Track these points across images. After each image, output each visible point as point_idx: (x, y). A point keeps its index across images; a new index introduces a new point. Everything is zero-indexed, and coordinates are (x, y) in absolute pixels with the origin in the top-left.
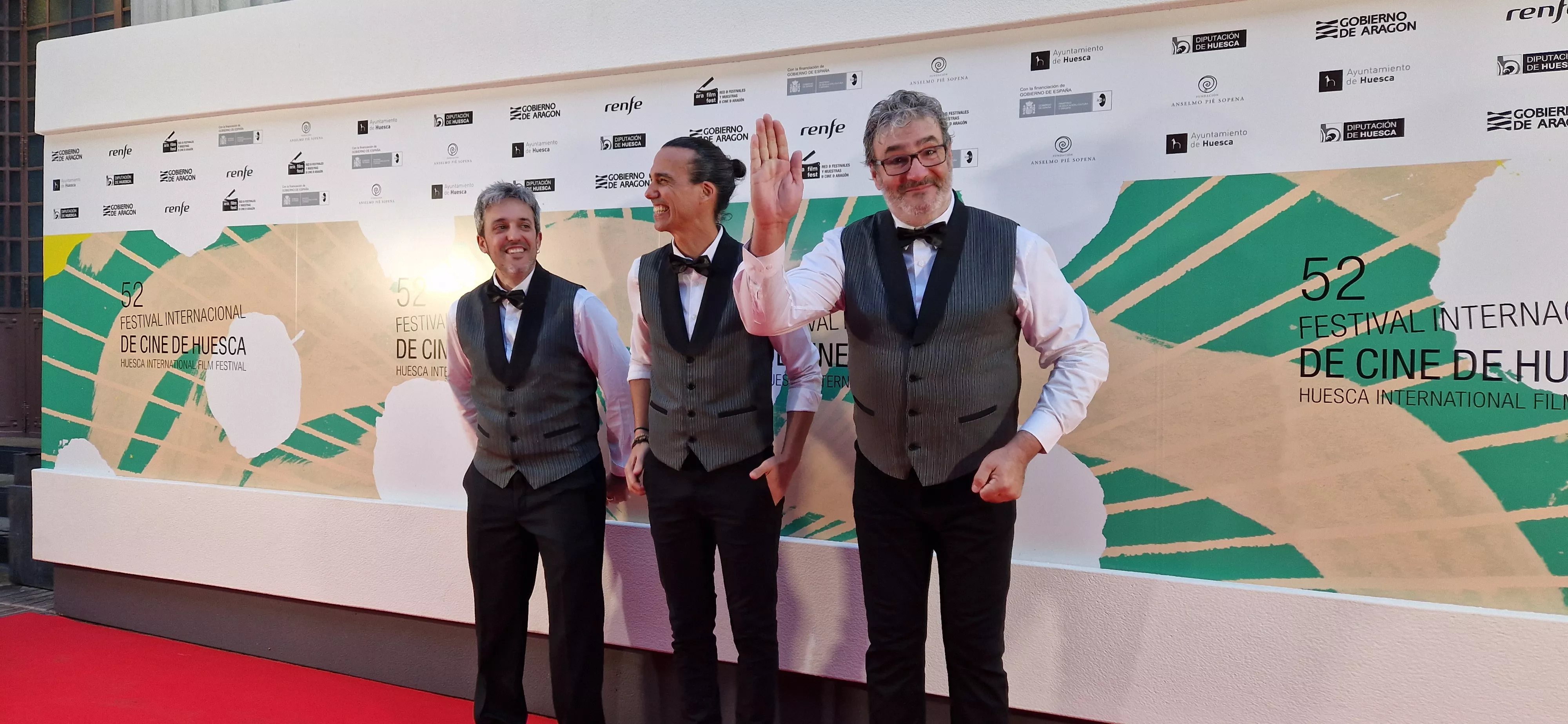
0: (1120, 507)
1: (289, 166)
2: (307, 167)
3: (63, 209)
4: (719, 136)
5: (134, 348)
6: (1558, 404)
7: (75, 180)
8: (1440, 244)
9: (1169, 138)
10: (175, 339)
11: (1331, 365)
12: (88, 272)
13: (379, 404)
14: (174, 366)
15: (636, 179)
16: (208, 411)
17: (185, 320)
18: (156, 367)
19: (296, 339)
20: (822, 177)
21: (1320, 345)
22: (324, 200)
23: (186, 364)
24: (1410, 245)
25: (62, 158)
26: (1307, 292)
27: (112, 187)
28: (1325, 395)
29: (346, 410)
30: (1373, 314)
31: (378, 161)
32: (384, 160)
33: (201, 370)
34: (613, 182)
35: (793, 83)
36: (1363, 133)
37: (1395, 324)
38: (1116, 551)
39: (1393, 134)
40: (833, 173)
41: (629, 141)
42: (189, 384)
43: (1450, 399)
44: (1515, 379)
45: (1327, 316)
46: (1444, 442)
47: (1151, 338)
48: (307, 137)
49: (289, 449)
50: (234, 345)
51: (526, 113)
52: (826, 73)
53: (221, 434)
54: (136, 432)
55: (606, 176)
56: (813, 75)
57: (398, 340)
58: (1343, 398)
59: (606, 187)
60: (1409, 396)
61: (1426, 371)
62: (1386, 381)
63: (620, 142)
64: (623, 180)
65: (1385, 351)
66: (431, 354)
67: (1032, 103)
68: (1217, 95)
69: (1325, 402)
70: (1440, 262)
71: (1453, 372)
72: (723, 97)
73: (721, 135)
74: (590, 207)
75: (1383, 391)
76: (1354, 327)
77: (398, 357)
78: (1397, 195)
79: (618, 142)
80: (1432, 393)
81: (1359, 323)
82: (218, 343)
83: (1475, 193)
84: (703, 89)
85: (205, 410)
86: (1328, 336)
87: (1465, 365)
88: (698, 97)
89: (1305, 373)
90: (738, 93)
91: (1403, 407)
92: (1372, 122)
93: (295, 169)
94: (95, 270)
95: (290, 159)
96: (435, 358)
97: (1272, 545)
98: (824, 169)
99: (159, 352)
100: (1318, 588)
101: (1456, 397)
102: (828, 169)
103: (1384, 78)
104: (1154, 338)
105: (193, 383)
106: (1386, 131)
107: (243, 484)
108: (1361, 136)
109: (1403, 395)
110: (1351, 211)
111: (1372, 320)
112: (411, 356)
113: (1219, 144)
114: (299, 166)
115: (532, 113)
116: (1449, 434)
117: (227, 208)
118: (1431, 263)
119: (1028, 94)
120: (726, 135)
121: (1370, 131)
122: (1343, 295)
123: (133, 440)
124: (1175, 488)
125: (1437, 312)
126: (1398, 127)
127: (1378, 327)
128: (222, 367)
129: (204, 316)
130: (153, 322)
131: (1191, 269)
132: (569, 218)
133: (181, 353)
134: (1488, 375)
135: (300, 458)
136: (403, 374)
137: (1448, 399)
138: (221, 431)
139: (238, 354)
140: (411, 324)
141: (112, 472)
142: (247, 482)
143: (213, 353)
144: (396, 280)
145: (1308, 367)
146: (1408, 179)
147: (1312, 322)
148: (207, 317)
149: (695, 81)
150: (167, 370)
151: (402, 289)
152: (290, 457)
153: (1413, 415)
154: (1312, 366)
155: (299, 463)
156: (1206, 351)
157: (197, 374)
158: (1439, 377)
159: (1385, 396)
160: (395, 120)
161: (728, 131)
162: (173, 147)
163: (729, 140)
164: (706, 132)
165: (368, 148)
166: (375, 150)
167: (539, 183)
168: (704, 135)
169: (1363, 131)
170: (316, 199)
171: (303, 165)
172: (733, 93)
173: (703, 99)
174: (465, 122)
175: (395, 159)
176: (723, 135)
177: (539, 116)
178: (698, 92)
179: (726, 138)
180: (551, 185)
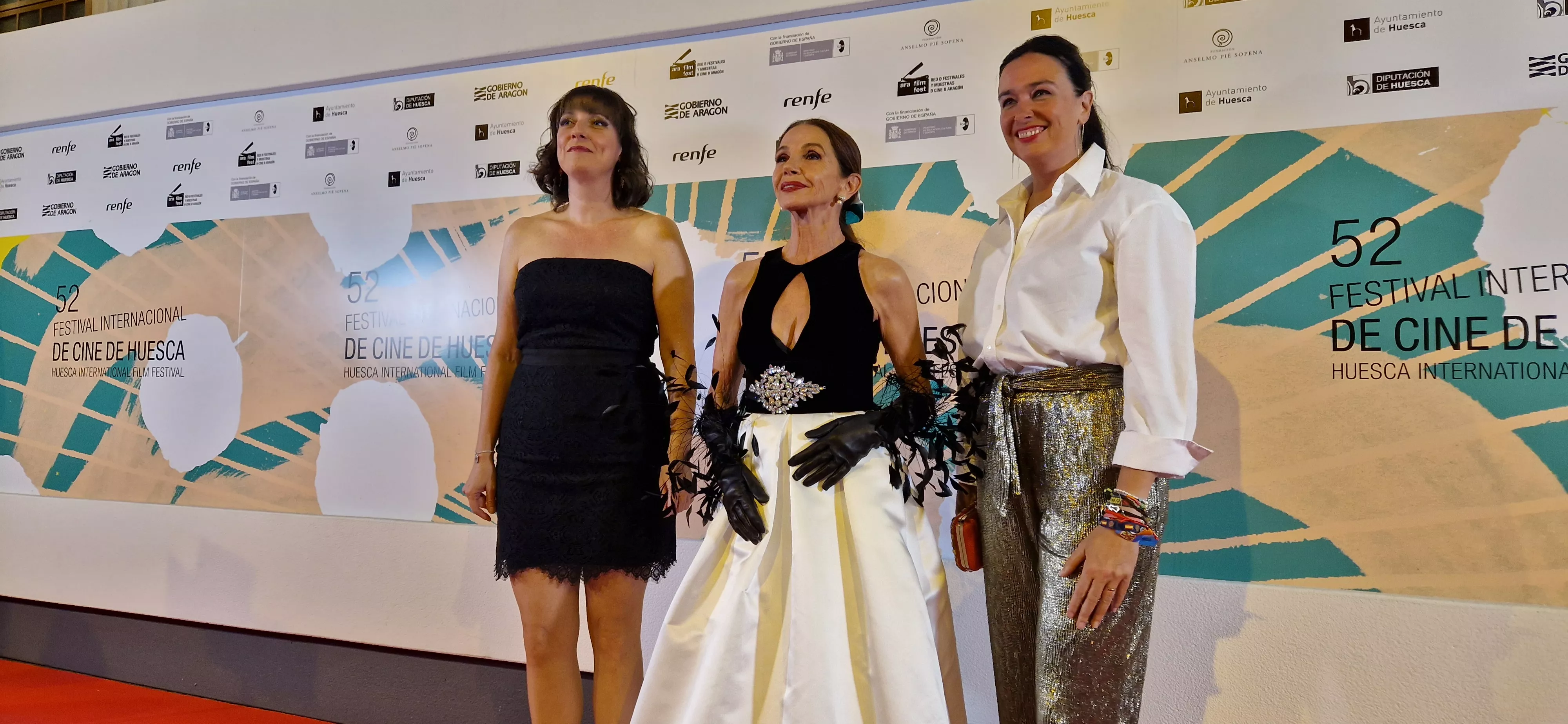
1: (240, 157)
2: (259, 158)
4: (696, 111)
5: (66, 355)
7: (15, 180)
9: (1182, 96)
10: (109, 344)
11: (1366, 337)
12: (23, 276)
13: (324, 410)
14: (107, 374)
16: (142, 422)
17: (121, 324)
18: (88, 374)
19: (239, 341)
21: (1353, 315)
22: (275, 192)
23: (121, 371)
24: (1450, 203)
25: (4, 157)
26: (1338, 258)
27: (54, 185)
28: (1361, 371)
29: (288, 417)
30: (1412, 279)
31: (332, 149)
32: (340, 148)
33: (135, 378)
35: (776, 51)
36: (1394, 84)
37: (1437, 290)
39: (1427, 85)
42: (122, 392)
43: (1500, 371)
45: (1359, 283)
46: (1495, 419)
48: (259, 126)
49: (226, 462)
50: (173, 350)
51: (491, 93)
52: (811, 41)
53: (154, 447)
54: (64, 447)
56: (798, 43)
57: (347, 339)
58: (1381, 373)
60: (1455, 369)
61: (1473, 341)
62: (1429, 353)
65: (1426, 320)
66: (382, 353)
68: (1233, 49)
69: (1361, 378)
70: (1484, 220)
71: (1503, 341)
73: (698, 109)
75: (1426, 364)
76: (1391, 294)
77: (347, 358)
78: (1434, 149)
80: (1481, 364)
81: (1397, 290)
82: (156, 348)
83: (1519, 145)
84: (679, 62)
85: (138, 420)
86: (1362, 306)
87: (1516, 333)
88: (674, 70)
89: (1338, 347)
90: (718, 65)
91: (1447, 381)
92: (1403, 72)
93: (245, 160)
94: (31, 274)
96: (386, 358)
97: (1305, 539)
99: (92, 359)
100: (1359, 588)
101: (1508, 369)
103: (1414, 25)
105: (126, 392)
106: (1419, 81)
107: (175, 501)
108: (1392, 88)
109: (1448, 368)
110: (1384, 168)
111: (1410, 287)
112: (361, 355)
113: (1237, 101)
114: (250, 157)
115: (497, 93)
116: (1501, 411)
117: (171, 204)
118: (1474, 221)
120: (704, 109)
121: (1401, 81)
122: (1377, 260)
125: (1484, 274)
126: (1433, 77)
127: (1418, 294)
128: (158, 374)
129: (142, 319)
130: (87, 328)
131: (1209, 236)
132: (533, 202)
133: (114, 360)
134: (1542, 342)
135: (237, 471)
136: (352, 375)
137: (1499, 371)
138: (154, 444)
139: (176, 359)
140: (362, 322)
141: (36, 491)
142: (179, 499)
143: (149, 359)
144: (347, 274)
145: (1341, 340)
146: (1446, 131)
147: (1343, 290)
148: (145, 321)
149: (672, 53)
150: (100, 378)
151: (353, 284)
152: (228, 470)
153: (1462, 390)
154: (1345, 339)
155: (236, 476)
156: (1227, 325)
157: (131, 382)
158: (1487, 347)
159: (1427, 369)
160: (352, 106)
161: (706, 105)
162: (118, 142)
163: (706, 114)
164: (682, 107)
165: (323, 137)
166: (331, 138)
167: (504, 166)
168: (680, 110)
169: (1394, 82)
170: (266, 192)
171: (253, 156)
172: (710, 66)
173: (680, 71)
174: (426, 105)
175: (351, 146)
176: (700, 110)
177: (505, 97)
178: (674, 66)
179: (704, 113)
180: (515, 168)
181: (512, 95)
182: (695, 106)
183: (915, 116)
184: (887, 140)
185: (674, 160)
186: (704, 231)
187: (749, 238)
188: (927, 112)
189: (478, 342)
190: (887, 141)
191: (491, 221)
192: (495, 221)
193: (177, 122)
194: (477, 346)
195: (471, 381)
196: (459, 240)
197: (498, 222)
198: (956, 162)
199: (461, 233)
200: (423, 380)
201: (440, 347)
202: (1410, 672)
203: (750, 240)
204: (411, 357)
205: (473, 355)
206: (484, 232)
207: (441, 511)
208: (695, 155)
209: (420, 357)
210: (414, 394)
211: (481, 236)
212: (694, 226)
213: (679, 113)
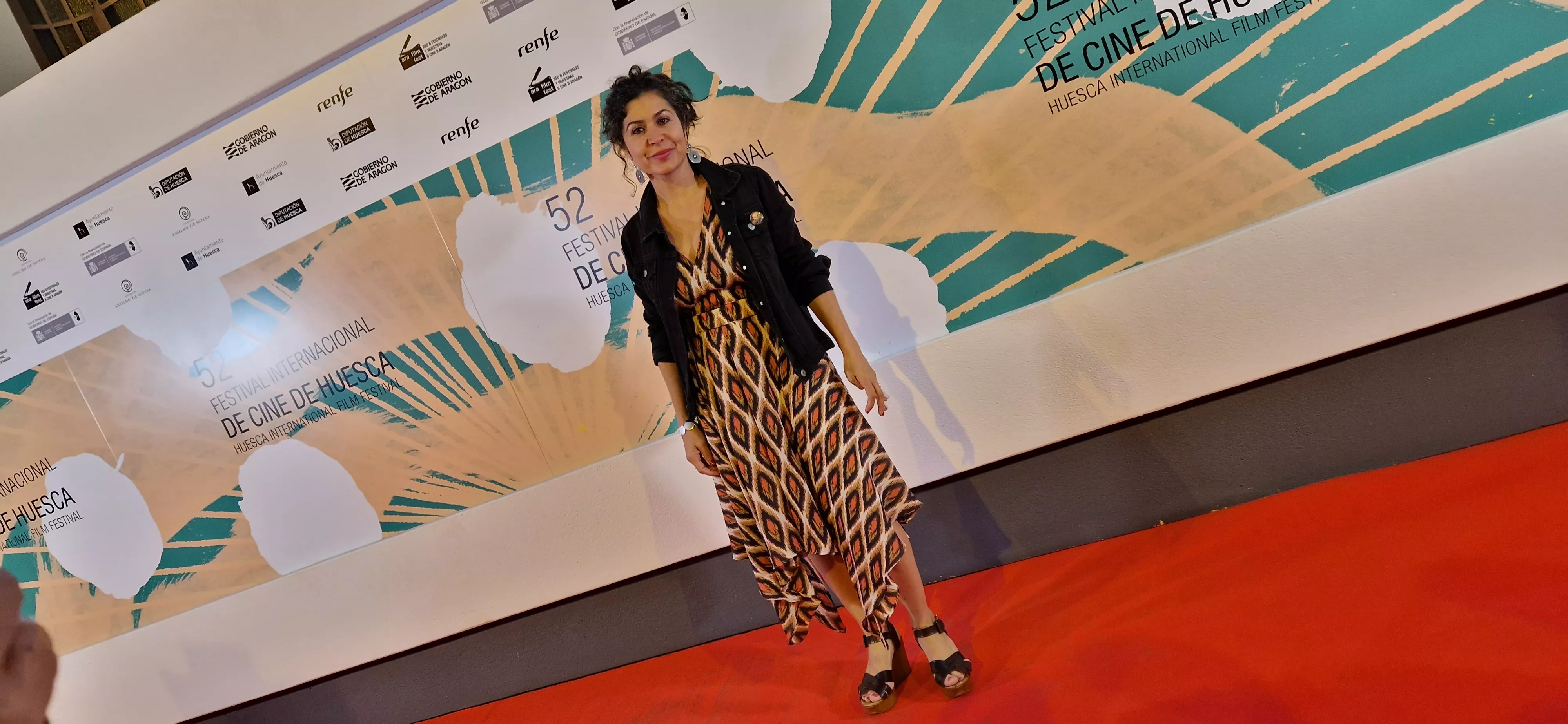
0: (944, 274)
1: (24, 300)
2: (44, 293)
4: (442, 90)
6: (1253, 23)
11: (1065, 71)
13: (235, 489)
14: (7, 547)
15: (381, 166)
16: (66, 573)
19: (119, 465)
20: (558, 88)
21: (1049, 57)
22: (78, 319)
23: (18, 540)
26: (1021, 14)
28: (1070, 99)
29: (205, 510)
30: (1082, 10)
31: (113, 258)
32: (120, 253)
33: (37, 539)
34: (360, 177)
35: (489, 9)
37: (1102, 12)
38: (956, 313)
40: (567, 81)
41: (357, 131)
42: (32, 557)
43: (1168, 57)
44: (1212, 18)
45: (1045, 29)
46: (1177, 97)
47: (911, 113)
48: (27, 265)
49: (167, 571)
50: (59, 499)
51: (241, 146)
53: (90, 589)
55: (351, 175)
57: (223, 421)
58: (1085, 95)
60: (1136, 70)
61: (1142, 42)
62: (1114, 65)
63: (349, 135)
64: (369, 172)
65: (1103, 39)
66: (261, 419)
69: (1072, 105)
71: (1162, 33)
73: (443, 88)
74: (349, 211)
75: (1115, 75)
76: (1071, 29)
77: (231, 437)
79: (346, 137)
81: (1074, 23)
82: (41, 504)
84: (405, 51)
85: (61, 573)
86: (1053, 47)
87: (1169, 23)
88: (404, 60)
89: (1047, 87)
90: (442, 41)
91: (1135, 81)
93: (32, 302)
96: (267, 421)
97: (1077, 247)
100: (1127, 267)
101: (1173, 54)
102: (560, 79)
104: (913, 112)
105: (36, 554)
107: (138, 624)
109: (1131, 70)
111: (1083, 17)
112: (243, 429)
114: (35, 297)
115: (247, 144)
116: (1179, 90)
120: (449, 86)
122: (1051, 5)
124: (982, 236)
127: (1090, 20)
128: (58, 527)
129: (13, 485)
131: (919, 36)
132: (333, 230)
133: (7, 532)
134: (1190, 23)
135: (182, 575)
136: (245, 449)
138: (88, 586)
139: (67, 505)
140: (228, 401)
142: (139, 622)
143: (41, 517)
145: (1047, 81)
147: (1035, 40)
148: (17, 485)
149: (394, 45)
150: (2, 553)
151: (202, 370)
152: (171, 578)
153: (1146, 84)
154: (1051, 79)
155: (183, 580)
156: (960, 104)
157: (35, 544)
158: (1153, 43)
159: (1117, 78)
160: (111, 209)
161: (449, 82)
163: (453, 90)
164: (428, 92)
165: (97, 249)
166: (106, 247)
167: (288, 209)
168: (427, 95)
171: (38, 295)
172: (435, 44)
173: (409, 60)
174: (184, 181)
175: (130, 247)
176: (446, 88)
177: (256, 144)
178: (402, 56)
179: (450, 89)
180: (300, 206)
181: (262, 141)
182: (439, 87)
183: (638, 23)
184: (625, 53)
185: (444, 143)
186: (501, 196)
187: (544, 185)
188: (647, 15)
189: (345, 373)
190: (624, 55)
191: (301, 263)
192: (305, 262)
194: (346, 377)
195: (357, 408)
196: (282, 292)
197: (309, 261)
198: (691, 50)
199: (279, 285)
200: (313, 427)
201: (312, 392)
203: (545, 187)
204: (290, 412)
205: (347, 386)
206: (301, 275)
207: (387, 527)
208: (461, 130)
209: (299, 408)
210: (312, 443)
211: (300, 280)
212: (491, 195)
213: (428, 98)
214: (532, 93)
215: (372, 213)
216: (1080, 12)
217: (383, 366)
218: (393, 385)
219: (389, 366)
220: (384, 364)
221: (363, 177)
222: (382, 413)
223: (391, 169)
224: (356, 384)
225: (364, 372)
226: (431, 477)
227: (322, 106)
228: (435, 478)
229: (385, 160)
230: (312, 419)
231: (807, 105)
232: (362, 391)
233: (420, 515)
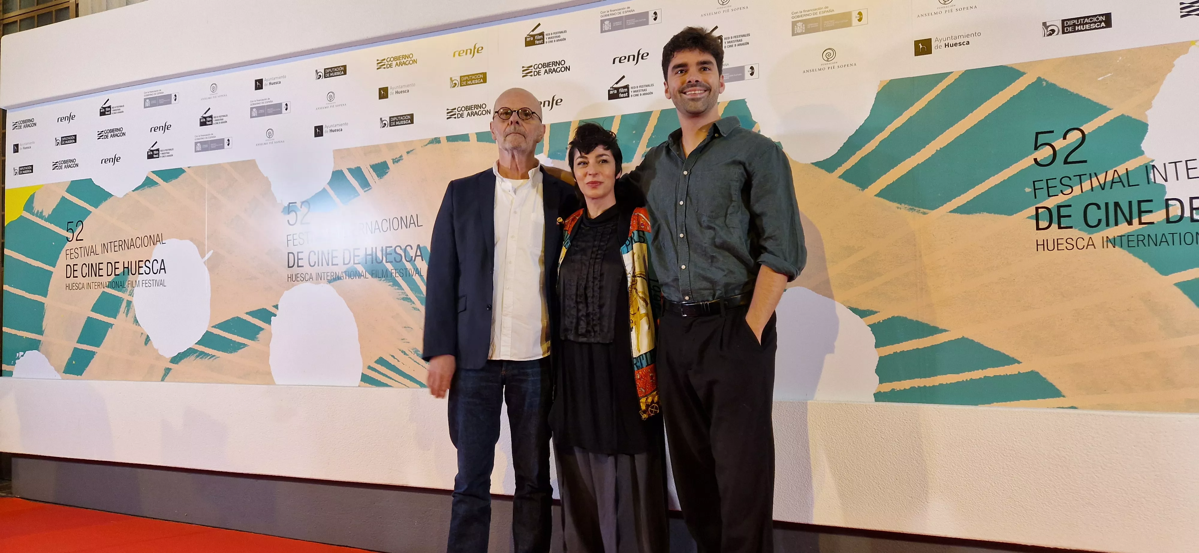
0: (889, 350)
1: (200, 119)
2: (215, 119)
3: (21, 167)
5: (76, 274)
7: (30, 143)
8: (1148, 113)
9: (917, 43)
10: (109, 264)
11: (1062, 219)
12: (40, 215)
13: (274, 306)
14: (108, 287)
15: (479, 109)
16: (136, 321)
17: (117, 249)
18: (94, 288)
19: (206, 258)
20: (632, 96)
21: (1052, 203)
22: (228, 145)
23: (117, 284)
24: (1123, 115)
25: (21, 127)
26: (1038, 160)
27: (60, 146)
28: (1058, 244)
29: (247, 313)
30: (1095, 174)
31: (270, 111)
32: (276, 109)
33: (130, 289)
34: (461, 113)
35: (605, 22)
36: (1078, 27)
37: (1114, 181)
38: (887, 387)
39: (1103, 26)
40: (640, 93)
41: (473, 79)
42: (120, 299)
45: (1055, 179)
46: (1161, 276)
47: (910, 207)
48: (214, 96)
49: (201, 348)
50: (157, 266)
51: (390, 63)
52: (631, 13)
53: (146, 340)
54: (78, 342)
55: (455, 109)
56: (622, 15)
57: (289, 253)
58: (1073, 245)
59: (455, 118)
60: (1129, 240)
61: (1143, 218)
62: (1110, 229)
63: (466, 80)
64: (469, 111)
65: (1107, 204)
66: (315, 262)
67: (802, 23)
68: (953, 6)
69: (1058, 250)
70: (1149, 127)
71: (1165, 217)
72: (549, 38)
73: (547, 69)
75: (1107, 237)
76: (1080, 186)
77: (289, 267)
78: (1110, 75)
79: (464, 81)
80: (1149, 235)
81: (1084, 182)
82: (144, 266)
83: (1173, 69)
84: (532, 33)
85: (133, 320)
86: (1058, 195)
87: (1175, 211)
88: (528, 40)
89: (1040, 227)
90: (561, 34)
91: (1123, 249)
92: (1085, 18)
93: (205, 122)
94: (46, 214)
95: (201, 114)
96: (318, 266)
97: (1019, 372)
98: (633, 90)
99: (96, 276)
100: (1061, 406)
101: (1169, 238)
102: (636, 89)
104: (912, 207)
106: (1096, 24)
107: (164, 379)
108: (1077, 30)
109: (1125, 239)
110: (1072, 91)
111: (1094, 179)
112: (300, 265)
113: (958, 45)
114: (208, 119)
115: (394, 63)
116: (1164, 271)
117: (150, 157)
118: (1141, 128)
119: (798, 17)
120: (552, 68)
121: (1083, 24)
122: (1069, 161)
123: (76, 349)
124: (935, 330)
125: (1149, 168)
126: (1107, 20)
127: (1100, 184)
128: (147, 285)
129: (132, 244)
130: (91, 252)
131: (940, 148)
132: (425, 144)
133: (113, 276)
134: (1194, 217)
135: (210, 355)
136: (294, 280)
137: (1163, 240)
138: (146, 337)
139: (160, 273)
140: (299, 240)
141: (58, 376)
142: (167, 377)
143: (139, 274)
144: (286, 205)
145: (1042, 222)
146: (1118, 61)
147: (1043, 184)
148: (135, 245)
149: (526, 27)
150: (103, 290)
151: (290, 212)
152: (202, 354)
153: (1135, 255)
154: (1046, 221)
155: (209, 359)
156: (956, 214)
157: (127, 292)
158: (1154, 222)
159: (1109, 241)
160: (284, 77)
161: (554, 65)
162: (108, 111)
163: (554, 72)
164: (536, 68)
165: (263, 101)
166: (269, 102)
167: (402, 118)
168: (534, 70)
169: (1078, 25)
170: (222, 145)
171: (211, 118)
172: (556, 35)
173: (532, 41)
174: (340, 74)
175: (284, 107)
176: (549, 69)
177: (400, 65)
178: (528, 36)
179: (552, 71)
180: (410, 119)
181: (405, 64)
182: (545, 66)
189: (388, 251)
191: (393, 160)
193: (151, 95)
194: (387, 254)
195: (384, 280)
196: (370, 176)
197: (399, 160)
198: (745, 100)
199: (371, 170)
200: (347, 281)
201: (359, 256)
202: (1101, 467)
204: (337, 265)
205: (384, 261)
206: (389, 168)
207: (365, 379)
208: (547, 103)
209: (344, 264)
210: (342, 293)
211: (387, 171)
212: (548, 157)
213: (533, 72)
214: (610, 93)
215: (458, 141)
216: (1093, 175)
217: (416, 256)
218: (417, 272)
219: (420, 257)
220: (417, 255)
221: (463, 113)
222: (400, 291)
223: (484, 115)
224: (391, 262)
225: (401, 255)
226: (413, 353)
227: (457, 54)
228: (415, 354)
229: (484, 106)
230: (350, 276)
231: (823, 171)
232: (393, 268)
233: (393, 379)
